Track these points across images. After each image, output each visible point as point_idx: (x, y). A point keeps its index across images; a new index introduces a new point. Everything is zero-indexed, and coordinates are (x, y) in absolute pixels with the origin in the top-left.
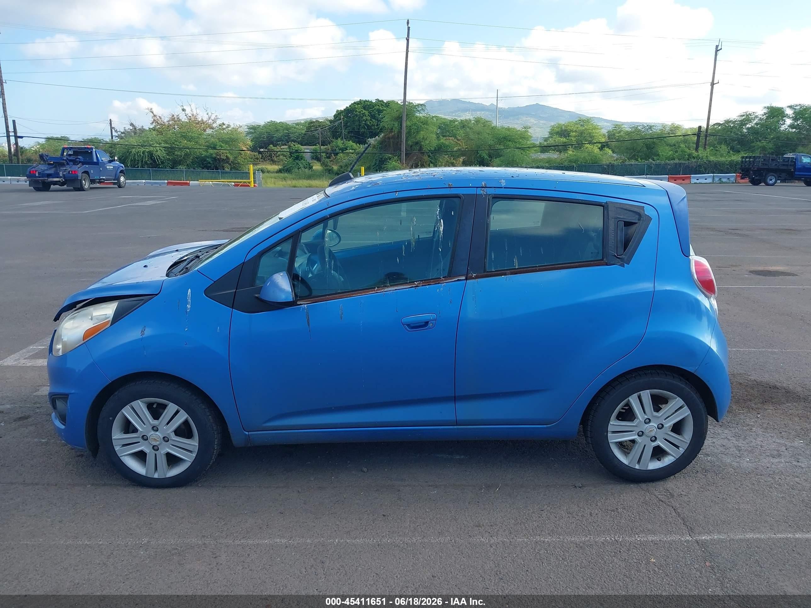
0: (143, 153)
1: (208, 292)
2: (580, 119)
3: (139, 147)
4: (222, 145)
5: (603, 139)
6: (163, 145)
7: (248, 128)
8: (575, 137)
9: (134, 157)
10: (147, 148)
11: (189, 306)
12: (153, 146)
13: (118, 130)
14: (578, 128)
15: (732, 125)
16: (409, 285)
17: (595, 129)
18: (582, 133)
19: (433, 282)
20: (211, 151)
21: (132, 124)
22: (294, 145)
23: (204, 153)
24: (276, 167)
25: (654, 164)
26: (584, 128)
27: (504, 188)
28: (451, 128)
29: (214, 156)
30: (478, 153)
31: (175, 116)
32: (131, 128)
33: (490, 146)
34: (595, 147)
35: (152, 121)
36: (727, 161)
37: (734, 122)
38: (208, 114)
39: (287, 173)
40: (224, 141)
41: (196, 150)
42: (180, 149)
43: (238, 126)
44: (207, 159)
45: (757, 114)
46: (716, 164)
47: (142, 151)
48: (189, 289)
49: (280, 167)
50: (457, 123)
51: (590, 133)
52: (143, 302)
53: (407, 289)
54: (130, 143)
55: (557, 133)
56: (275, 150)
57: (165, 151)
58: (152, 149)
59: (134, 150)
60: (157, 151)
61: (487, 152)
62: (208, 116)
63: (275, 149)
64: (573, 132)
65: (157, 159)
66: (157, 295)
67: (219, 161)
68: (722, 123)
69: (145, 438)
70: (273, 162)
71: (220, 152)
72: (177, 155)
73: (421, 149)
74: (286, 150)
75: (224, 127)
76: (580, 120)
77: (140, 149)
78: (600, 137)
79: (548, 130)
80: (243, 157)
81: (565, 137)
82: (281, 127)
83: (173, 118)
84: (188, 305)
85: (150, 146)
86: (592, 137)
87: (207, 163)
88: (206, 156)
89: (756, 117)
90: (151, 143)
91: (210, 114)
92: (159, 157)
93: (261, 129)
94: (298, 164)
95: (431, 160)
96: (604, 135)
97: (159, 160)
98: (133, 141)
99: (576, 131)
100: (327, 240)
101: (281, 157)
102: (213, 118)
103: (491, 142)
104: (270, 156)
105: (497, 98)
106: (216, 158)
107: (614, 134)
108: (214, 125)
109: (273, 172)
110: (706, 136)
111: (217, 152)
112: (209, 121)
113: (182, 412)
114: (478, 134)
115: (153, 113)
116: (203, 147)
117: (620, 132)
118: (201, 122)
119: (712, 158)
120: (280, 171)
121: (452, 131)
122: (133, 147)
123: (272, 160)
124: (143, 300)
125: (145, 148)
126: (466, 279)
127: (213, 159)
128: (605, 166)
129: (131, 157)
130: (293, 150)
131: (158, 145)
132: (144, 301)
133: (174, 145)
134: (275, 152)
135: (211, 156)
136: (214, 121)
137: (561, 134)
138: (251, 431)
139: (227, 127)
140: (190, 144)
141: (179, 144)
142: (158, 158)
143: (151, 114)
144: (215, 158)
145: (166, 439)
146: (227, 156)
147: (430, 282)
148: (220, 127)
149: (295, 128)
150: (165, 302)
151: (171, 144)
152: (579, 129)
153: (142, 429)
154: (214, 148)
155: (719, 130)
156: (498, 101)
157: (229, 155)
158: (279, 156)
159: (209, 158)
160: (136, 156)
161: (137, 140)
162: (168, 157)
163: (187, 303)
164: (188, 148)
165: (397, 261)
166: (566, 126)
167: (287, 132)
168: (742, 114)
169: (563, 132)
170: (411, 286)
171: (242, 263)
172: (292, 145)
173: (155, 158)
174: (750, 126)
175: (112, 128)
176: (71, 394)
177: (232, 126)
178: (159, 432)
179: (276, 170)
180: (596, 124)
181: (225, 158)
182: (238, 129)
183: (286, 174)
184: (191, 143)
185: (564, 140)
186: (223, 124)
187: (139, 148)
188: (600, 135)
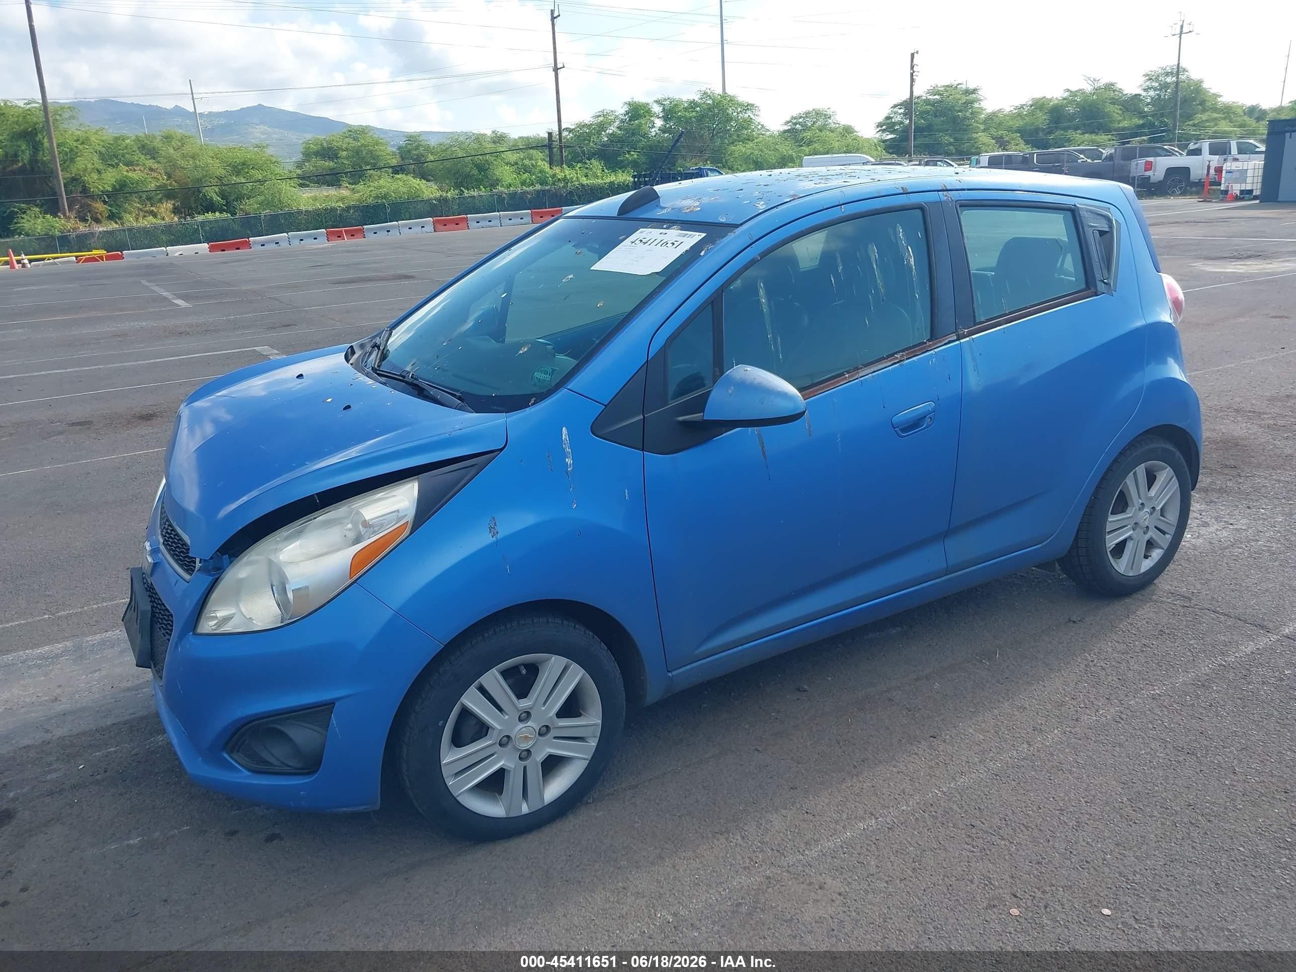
1: (596, 429)
2: (350, 129)
5: (394, 160)
8: (347, 158)
11: (569, 461)
14: (349, 144)
15: (587, 131)
16: (889, 361)
17: (377, 144)
18: (357, 152)
19: (918, 350)
25: (506, 194)
26: (359, 144)
28: (120, 149)
30: (200, 192)
33: (220, 178)
34: (383, 173)
36: (605, 183)
37: (588, 126)
45: (617, 114)
46: (592, 189)
48: (564, 429)
50: (129, 141)
51: (371, 152)
52: (473, 471)
55: (316, 154)
61: (217, 190)
64: (343, 150)
66: (501, 450)
68: (573, 127)
69: (505, 741)
73: (85, 190)
76: (350, 131)
78: (388, 157)
79: (301, 148)
81: (330, 159)
84: (567, 460)
86: (376, 158)
89: (617, 117)
95: (109, 208)
96: (394, 154)
99: (347, 149)
100: (764, 301)
103: (221, 172)
105: (192, 94)
107: (409, 151)
110: (561, 148)
113: (574, 666)
114: (193, 158)
117: (417, 148)
119: (584, 181)
121: (123, 156)
124: (472, 466)
128: (434, 202)
132: (477, 466)
137: (324, 155)
138: (674, 670)
145: (545, 730)
147: (914, 352)
150: (521, 461)
152: (352, 145)
153: (500, 725)
155: (572, 138)
156: (195, 100)
163: (565, 456)
166: (328, 142)
168: (598, 114)
169: (328, 152)
170: (892, 362)
171: (645, 363)
174: (611, 131)
176: (338, 699)
178: (532, 721)
180: (377, 136)
185: (331, 164)
188: (388, 154)
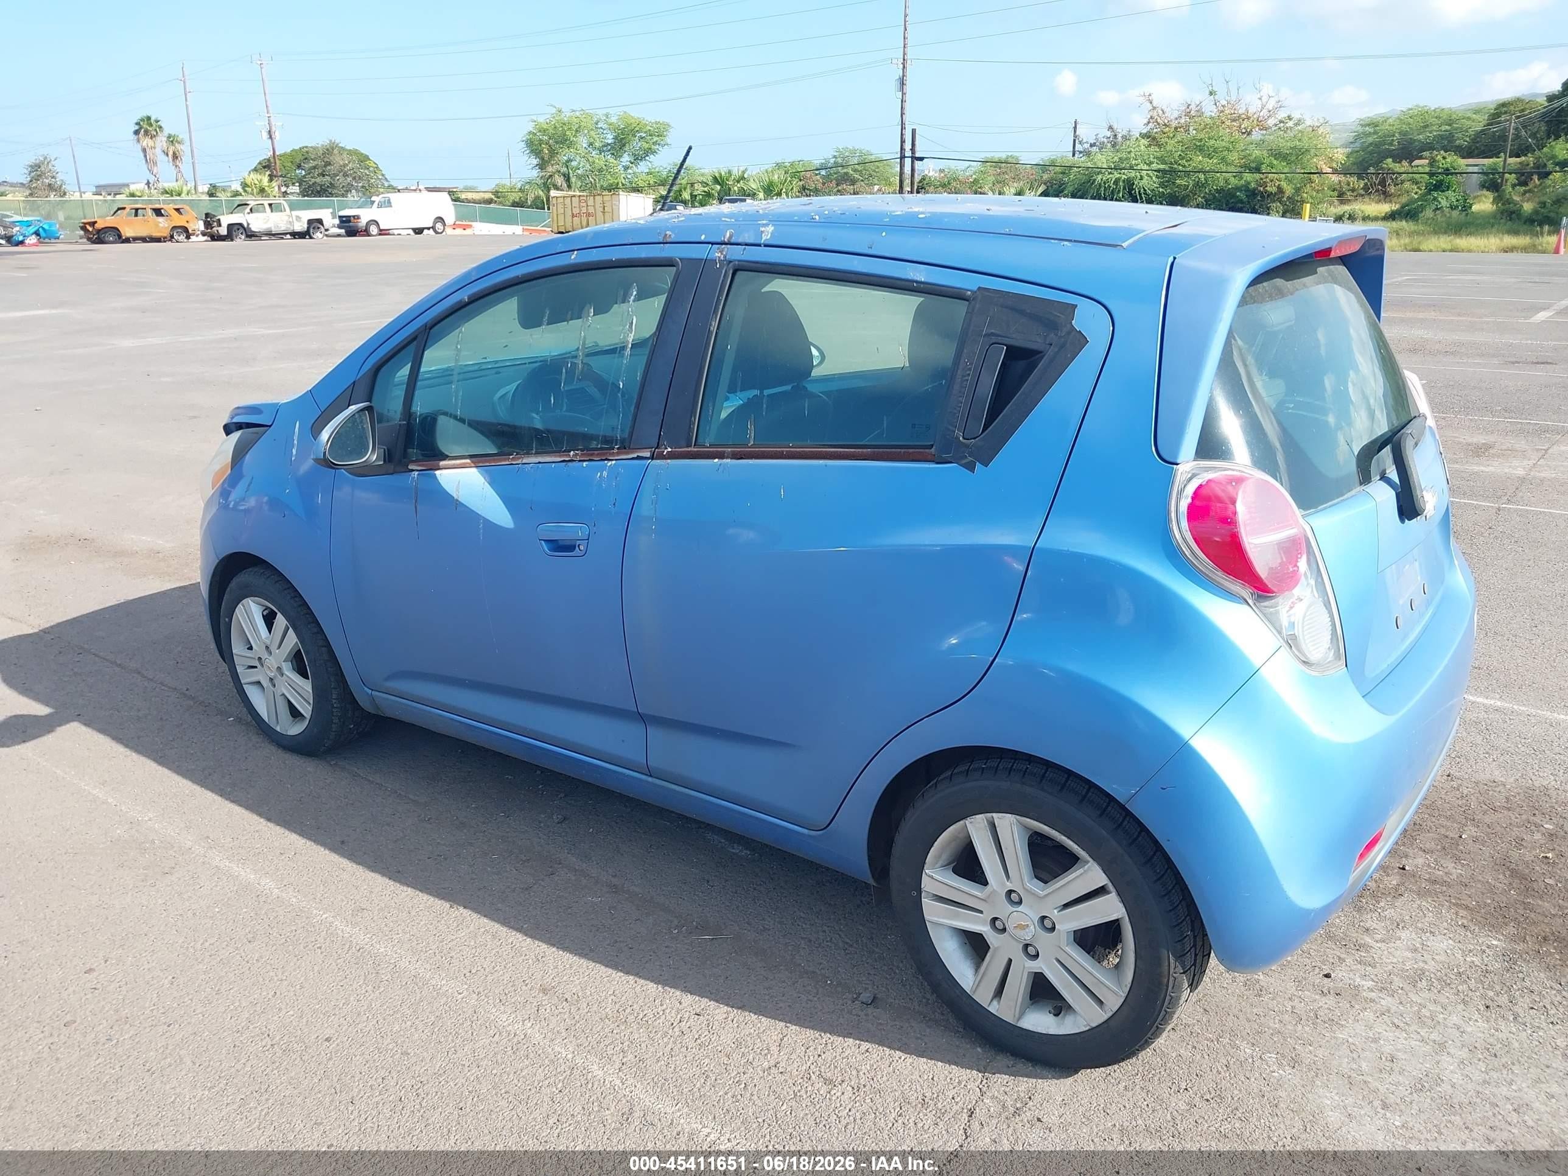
0: (1116, 182)
3: (1110, 170)
4: (1275, 162)
6: (1155, 166)
7: (1362, 125)
9: (1097, 192)
10: (1124, 174)
11: (294, 451)
12: (1135, 168)
13: (1084, 141)
16: (560, 456)
19: (598, 454)
20: (1248, 177)
21: (1111, 128)
22: (1444, 158)
23: (1234, 182)
24: (1386, 208)
27: (766, 246)
29: (1253, 185)
31: (1193, 107)
32: (1109, 134)
35: (1147, 120)
38: (1260, 99)
39: (1407, 221)
40: (1279, 155)
41: (1218, 175)
42: (1187, 174)
43: (1322, 121)
44: (1238, 193)
47: (1113, 180)
49: (1395, 207)
53: (553, 465)
54: (1095, 163)
56: (1397, 170)
57: (1157, 177)
58: (1133, 174)
59: (1100, 177)
60: (1141, 178)
62: (1259, 102)
63: (1397, 167)
65: (1140, 194)
67: (1262, 197)
70: (1386, 196)
71: (1266, 177)
72: (1179, 186)
74: (1421, 169)
75: (1290, 124)
77: (1111, 176)
80: (1317, 188)
82: (1436, 118)
83: (1188, 110)
85: (1131, 168)
87: (1236, 203)
88: (1238, 189)
90: (1133, 163)
91: (1265, 99)
92: (1145, 190)
93: (1390, 125)
94: (1438, 201)
97: (1143, 195)
98: (1101, 160)
101: (1407, 185)
102: (1270, 106)
104: (1383, 183)
106: (1256, 191)
108: (1271, 122)
109: (1376, 219)
111: (1261, 179)
112: (1262, 114)
115: (1151, 103)
116: (1230, 169)
118: (1243, 116)
120: (1392, 216)
122: (1099, 170)
123: (1384, 193)
125: (1120, 173)
126: (652, 458)
127: (1248, 193)
129: (1092, 191)
130: (1439, 168)
131: (1146, 167)
133: (1175, 166)
134: (1394, 174)
135: (1246, 188)
136: (1271, 113)
139: (1296, 124)
140: (1208, 164)
141: (1186, 164)
142: (1142, 190)
143: (1149, 104)
144: (1255, 189)
146: (1279, 187)
147: (592, 455)
148: (1282, 125)
149: (1469, 118)
151: (1171, 164)
154: (1258, 170)
157: (1284, 184)
158: (1402, 182)
159: (1241, 191)
160: (1103, 189)
161: (1109, 158)
162: (1161, 190)
164: (1204, 172)
165: (551, 401)
167: (1448, 128)
170: (562, 459)
171: (350, 386)
172: (1439, 157)
173: (1137, 193)
175: (1075, 136)
177: (1308, 123)
179: (1383, 215)
181: (1274, 190)
182: (1319, 127)
183: (1404, 223)
184: (1211, 161)
186: (1290, 118)
187: (1110, 173)
